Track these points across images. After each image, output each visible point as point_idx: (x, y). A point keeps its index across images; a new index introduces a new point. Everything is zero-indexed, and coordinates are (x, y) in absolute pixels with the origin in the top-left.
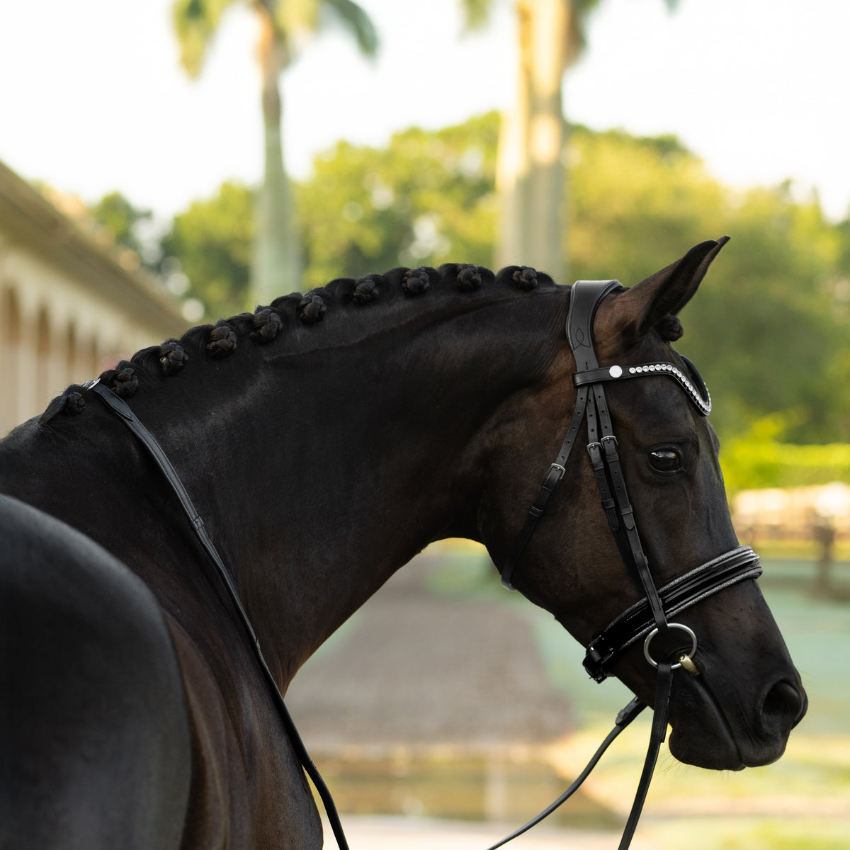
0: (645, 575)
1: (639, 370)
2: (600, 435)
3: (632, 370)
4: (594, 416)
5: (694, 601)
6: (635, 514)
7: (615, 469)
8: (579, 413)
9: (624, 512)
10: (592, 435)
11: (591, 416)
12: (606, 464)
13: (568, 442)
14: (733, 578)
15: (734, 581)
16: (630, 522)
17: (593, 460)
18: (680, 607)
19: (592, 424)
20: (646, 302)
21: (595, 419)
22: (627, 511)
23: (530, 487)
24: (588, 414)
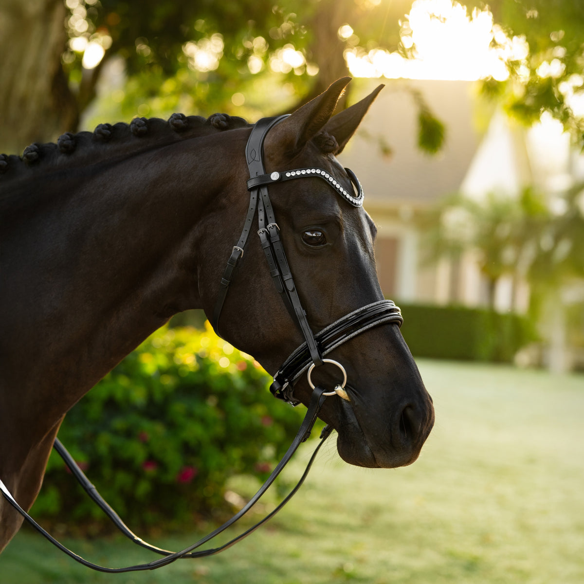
0: (304, 324)
1: (293, 174)
2: (266, 223)
3: (288, 175)
4: (263, 210)
5: (341, 341)
6: (294, 278)
7: (278, 247)
8: (252, 209)
9: (286, 278)
10: (261, 223)
11: (261, 210)
12: (271, 244)
13: (246, 231)
14: (371, 323)
15: (372, 325)
16: (290, 285)
17: (262, 241)
18: (331, 346)
19: (261, 215)
20: (301, 125)
21: (263, 212)
22: (288, 277)
23: (223, 262)
24: (259, 209)
